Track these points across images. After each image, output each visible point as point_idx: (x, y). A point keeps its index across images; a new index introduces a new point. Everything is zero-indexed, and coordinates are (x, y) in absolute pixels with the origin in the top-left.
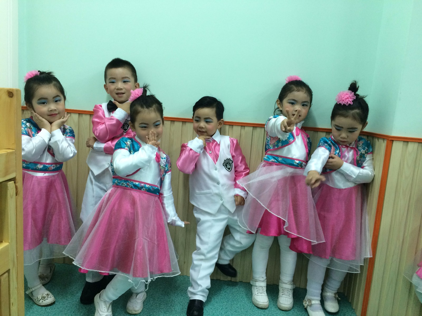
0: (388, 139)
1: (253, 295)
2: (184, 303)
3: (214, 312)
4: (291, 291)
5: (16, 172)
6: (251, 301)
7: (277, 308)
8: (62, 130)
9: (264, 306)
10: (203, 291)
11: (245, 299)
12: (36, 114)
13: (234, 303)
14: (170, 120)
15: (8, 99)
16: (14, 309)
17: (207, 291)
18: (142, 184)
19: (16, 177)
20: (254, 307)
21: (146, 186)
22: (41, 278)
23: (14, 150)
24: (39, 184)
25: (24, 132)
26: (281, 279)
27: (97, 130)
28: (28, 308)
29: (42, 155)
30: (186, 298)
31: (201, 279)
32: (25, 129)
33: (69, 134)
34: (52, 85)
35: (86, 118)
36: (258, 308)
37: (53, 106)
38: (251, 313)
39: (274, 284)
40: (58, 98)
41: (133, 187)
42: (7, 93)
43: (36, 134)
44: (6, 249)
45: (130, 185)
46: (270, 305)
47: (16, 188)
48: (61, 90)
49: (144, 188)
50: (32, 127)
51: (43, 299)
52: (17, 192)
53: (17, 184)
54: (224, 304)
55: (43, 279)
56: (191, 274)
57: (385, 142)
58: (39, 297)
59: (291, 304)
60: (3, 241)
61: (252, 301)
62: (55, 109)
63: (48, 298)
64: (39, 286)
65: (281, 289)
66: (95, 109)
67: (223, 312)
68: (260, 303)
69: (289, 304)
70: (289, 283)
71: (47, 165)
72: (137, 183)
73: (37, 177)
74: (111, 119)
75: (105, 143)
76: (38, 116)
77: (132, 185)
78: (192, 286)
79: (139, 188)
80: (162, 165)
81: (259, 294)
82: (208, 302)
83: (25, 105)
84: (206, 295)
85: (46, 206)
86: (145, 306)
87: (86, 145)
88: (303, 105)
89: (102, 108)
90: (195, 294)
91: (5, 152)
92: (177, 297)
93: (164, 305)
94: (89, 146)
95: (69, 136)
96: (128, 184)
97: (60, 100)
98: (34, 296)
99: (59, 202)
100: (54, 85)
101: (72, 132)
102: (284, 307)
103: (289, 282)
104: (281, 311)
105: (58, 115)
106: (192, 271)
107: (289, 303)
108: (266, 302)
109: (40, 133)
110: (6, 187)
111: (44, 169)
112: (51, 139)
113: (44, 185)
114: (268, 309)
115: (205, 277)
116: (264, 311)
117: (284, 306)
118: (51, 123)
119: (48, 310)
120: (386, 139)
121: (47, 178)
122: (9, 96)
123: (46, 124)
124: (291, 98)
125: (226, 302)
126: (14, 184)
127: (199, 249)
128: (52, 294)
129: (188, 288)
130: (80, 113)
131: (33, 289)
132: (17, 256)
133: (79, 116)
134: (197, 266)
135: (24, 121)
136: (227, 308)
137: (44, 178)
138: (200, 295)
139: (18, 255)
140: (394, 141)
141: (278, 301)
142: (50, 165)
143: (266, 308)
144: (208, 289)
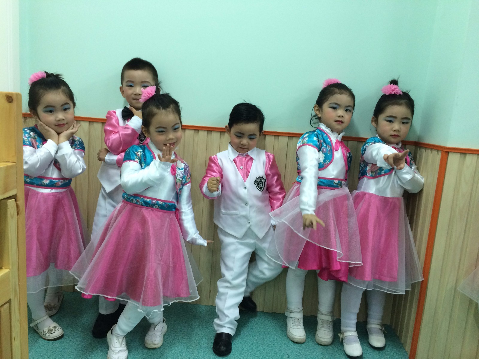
0: (443, 150)
1: (288, 328)
2: (210, 337)
3: (244, 346)
4: (331, 323)
5: (17, 188)
6: (285, 334)
7: (316, 342)
8: (70, 141)
9: (300, 340)
10: (230, 322)
11: (279, 333)
12: (41, 122)
13: (267, 337)
14: (193, 128)
15: (7, 105)
16: (16, 344)
17: (236, 322)
18: (154, 201)
19: (17, 194)
21: (159, 203)
22: (48, 308)
23: (14, 164)
24: (45, 202)
25: (28, 143)
26: (319, 309)
27: (109, 139)
28: (33, 343)
29: (48, 168)
30: (212, 331)
31: (229, 308)
32: (28, 140)
33: (79, 146)
34: (60, 91)
35: (98, 127)
36: (294, 342)
37: (61, 116)
38: (286, 348)
39: (311, 315)
40: (66, 106)
41: (144, 204)
42: (5, 98)
43: (41, 145)
44: (6, 276)
45: (140, 202)
46: (307, 339)
47: (17, 206)
48: (71, 96)
49: (156, 205)
50: (36, 137)
51: (50, 332)
52: (19, 211)
53: (18, 202)
54: (255, 337)
55: (50, 310)
56: (217, 305)
57: (440, 153)
58: (46, 330)
59: (331, 338)
60: (3, 267)
61: (287, 334)
62: (64, 118)
63: (55, 331)
64: (45, 318)
65: (319, 321)
66: (108, 115)
67: (253, 347)
68: (296, 337)
69: (329, 339)
70: (329, 314)
71: (54, 181)
72: (148, 200)
73: (42, 193)
74: (126, 128)
75: (118, 154)
76: (44, 125)
77: (143, 202)
78: (218, 317)
79: (151, 205)
80: (178, 177)
81: (295, 327)
83: (29, 112)
84: (235, 328)
85: (53, 228)
87: (97, 158)
88: (346, 111)
89: (116, 115)
90: (221, 326)
91: (4, 166)
92: (201, 330)
93: (187, 338)
94: (100, 159)
95: (78, 149)
96: (138, 201)
97: (69, 108)
98: (39, 329)
99: (68, 222)
100: (63, 91)
101: (81, 143)
102: (323, 341)
104: (320, 346)
105: (66, 126)
106: (217, 301)
107: (328, 337)
108: (303, 336)
109: (45, 144)
110: (6, 205)
111: (50, 184)
112: (58, 152)
113: (50, 203)
114: (305, 344)
115: (232, 306)
116: (300, 346)
118: (59, 134)
119: (56, 345)
120: (441, 150)
121: (54, 195)
122: (7, 100)
123: (53, 135)
124: (333, 102)
125: (258, 335)
126: (15, 201)
127: (224, 276)
128: (61, 327)
129: (214, 320)
130: (91, 121)
131: (38, 321)
132: (19, 285)
133: (89, 124)
134: (223, 294)
135: (27, 130)
136: (258, 342)
137: (51, 195)
138: (227, 327)
139: (20, 283)
140: (450, 153)
141: (316, 334)
142: (58, 180)
143: (302, 342)
144: (236, 321)
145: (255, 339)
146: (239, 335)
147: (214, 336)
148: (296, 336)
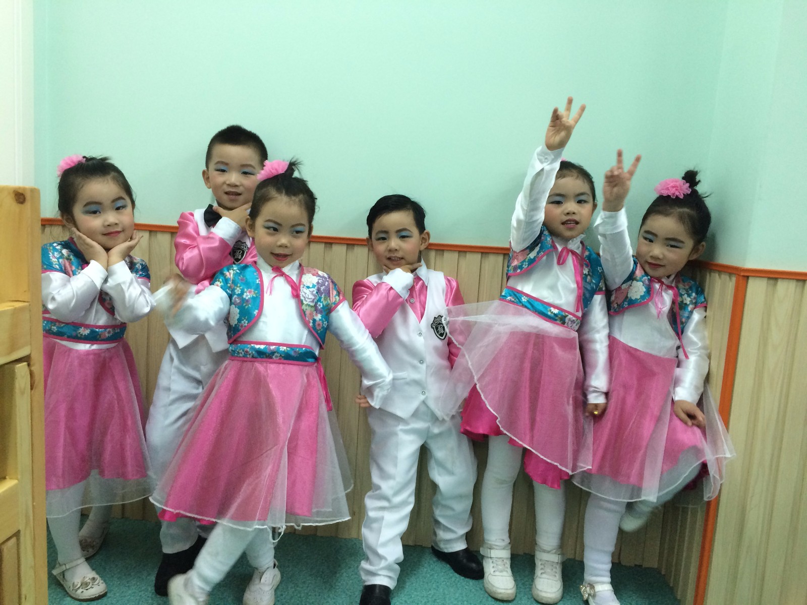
0: (739, 273)
1: (486, 575)
4: (558, 567)
5: (31, 344)
7: (532, 599)
9: (506, 596)
10: (389, 568)
12: (80, 233)
15: (15, 207)
17: (397, 567)
18: (273, 347)
19: (30, 354)
20: (488, 598)
21: (281, 350)
23: (27, 303)
25: (58, 267)
26: (538, 543)
27: (183, 259)
29: (89, 310)
30: (357, 582)
31: (385, 544)
32: (59, 261)
33: (141, 273)
34: (109, 177)
35: (164, 240)
36: (496, 599)
37: (111, 217)
40: (120, 203)
41: (256, 354)
42: (13, 195)
43: (79, 271)
44: (12, 493)
46: (518, 594)
47: (32, 374)
49: (276, 354)
50: (72, 257)
51: (84, 586)
52: (34, 383)
53: (33, 368)
54: (430, 592)
56: (364, 538)
57: (734, 279)
58: (77, 583)
59: (558, 591)
60: (7, 477)
61: (483, 586)
62: (117, 222)
63: (93, 586)
64: (79, 561)
65: (538, 563)
66: (182, 220)
68: (499, 591)
69: (555, 592)
70: (554, 551)
71: (97, 330)
72: (262, 347)
74: (210, 238)
76: (85, 237)
78: (367, 559)
79: (267, 354)
80: (306, 301)
81: (497, 573)
82: (399, 589)
84: (396, 577)
86: (278, 599)
88: (579, 202)
89: (194, 218)
90: (373, 574)
91: (11, 308)
95: (141, 276)
98: (66, 581)
100: (114, 178)
101: (145, 268)
102: (546, 597)
103: (554, 549)
105: (122, 236)
106: (365, 531)
107: (555, 590)
108: (511, 589)
109: (86, 269)
110: (12, 374)
111: (91, 336)
112: (109, 280)
113: (90, 367)
115: (391, 540)
117: (544, 595)
118: (108, 250)
120: (735, 274)
121: (96, 354)
122: (16, 200)
123: (99, 252)
125: (434, 588)
126: (27, 367)
127: (379, 488)
128: (102, 579)
129: (360, 564)
130: (153, 230)
131: (67, 565)
132: (33, 506)
133: (150, 236)
134: (376, 520)
135: (57, 246)
137: (91, 354)
138: (384, 575)
139: (35, 503)
140: (750, 278)
141: (534, 586)
142: (103, 330)
143: (510, 599)
144: (398, 564)
145: (429, 594)
146: (403, 588)
147: (360, 591)
148: (498, 588)
